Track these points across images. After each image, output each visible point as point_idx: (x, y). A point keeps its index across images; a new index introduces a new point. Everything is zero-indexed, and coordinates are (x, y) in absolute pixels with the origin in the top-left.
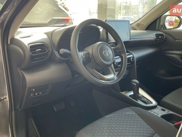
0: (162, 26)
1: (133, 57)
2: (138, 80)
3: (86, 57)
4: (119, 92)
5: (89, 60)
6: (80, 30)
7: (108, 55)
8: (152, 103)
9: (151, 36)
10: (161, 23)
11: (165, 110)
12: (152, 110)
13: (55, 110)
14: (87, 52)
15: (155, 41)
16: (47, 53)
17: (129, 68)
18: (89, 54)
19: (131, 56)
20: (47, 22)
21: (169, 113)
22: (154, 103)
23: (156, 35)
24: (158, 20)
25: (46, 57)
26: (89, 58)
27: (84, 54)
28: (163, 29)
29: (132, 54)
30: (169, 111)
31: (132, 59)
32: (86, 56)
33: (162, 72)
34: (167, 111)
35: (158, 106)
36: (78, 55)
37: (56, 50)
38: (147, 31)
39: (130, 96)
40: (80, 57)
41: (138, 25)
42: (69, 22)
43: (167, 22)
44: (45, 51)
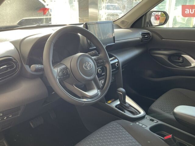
0: (148, 23)
1: (118, 62)
2: (124, 89)
3: (63, 74)
4: (105, 103)
5: (68, 76)
6: (54, 41)
7: (89, 69)
8: (140, 113)
9: (137, 35)
10: (147, 20)
11: (154, 120)
12: (140, 122)
13: (32, 126)
14: (64, 66)
15: (142, 40)
16: (14, 69)
17: (114, 74)
18: (66, 68)
19: (116, 61)
20: (16, 24)
21: (158, 123)
22: (142, 112)
23: (141, 34)
24: (144, 18)
25: (15, 73)
26: (67, 73)
27: (61, 70)
28: (149, 26)
29: (116, 58)
30: (158, 121)
31: (117, 64)
32: (64, 72)
33: (149, 72)
34: (156, 121)
35: (146, 116)
36: (53, 72)
37: (27, 64)
38: (132, 29)
39: (116, 107)
40: (55, 75)
41: (123, 22)
42: (46, 14)
43: (153, 16)
44: (13, 67)
